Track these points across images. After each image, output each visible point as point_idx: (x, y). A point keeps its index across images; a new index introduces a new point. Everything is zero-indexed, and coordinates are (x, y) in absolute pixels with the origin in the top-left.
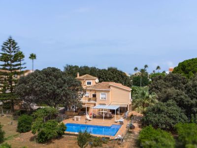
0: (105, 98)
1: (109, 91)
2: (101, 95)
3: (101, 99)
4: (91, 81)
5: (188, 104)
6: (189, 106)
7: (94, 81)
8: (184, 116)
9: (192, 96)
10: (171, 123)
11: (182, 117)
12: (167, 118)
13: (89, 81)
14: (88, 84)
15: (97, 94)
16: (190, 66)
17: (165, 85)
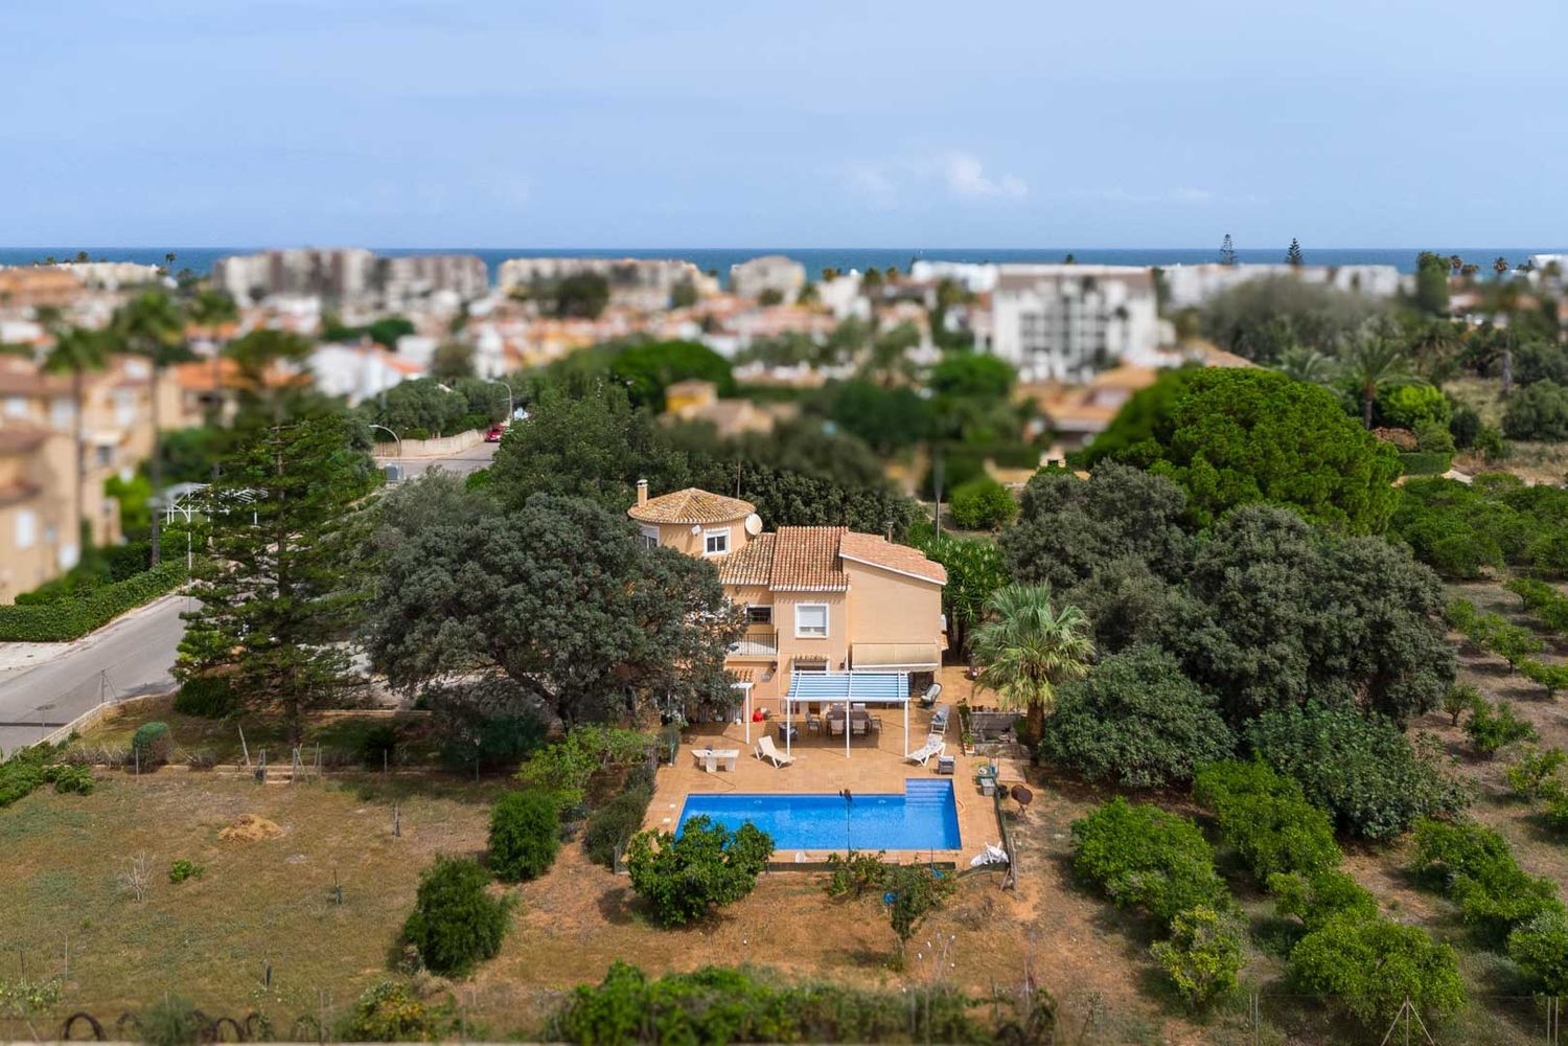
0: (823, 629)
1: (842, 594)
2: (798, 614)
3: (798, 634)
4: (726, 531)
5: (1230, 671)
6: (1233, 676)
7: (739, 528)
8: (1217, 723)
9: (1243, 633)
10: (1171, 760)
11: (1205, 729)
12: (1157, 743)
13: (716, 532)
14: (711, 548)
15: (779, 610)
16: (1193, 421)
17: (1096, 535)
